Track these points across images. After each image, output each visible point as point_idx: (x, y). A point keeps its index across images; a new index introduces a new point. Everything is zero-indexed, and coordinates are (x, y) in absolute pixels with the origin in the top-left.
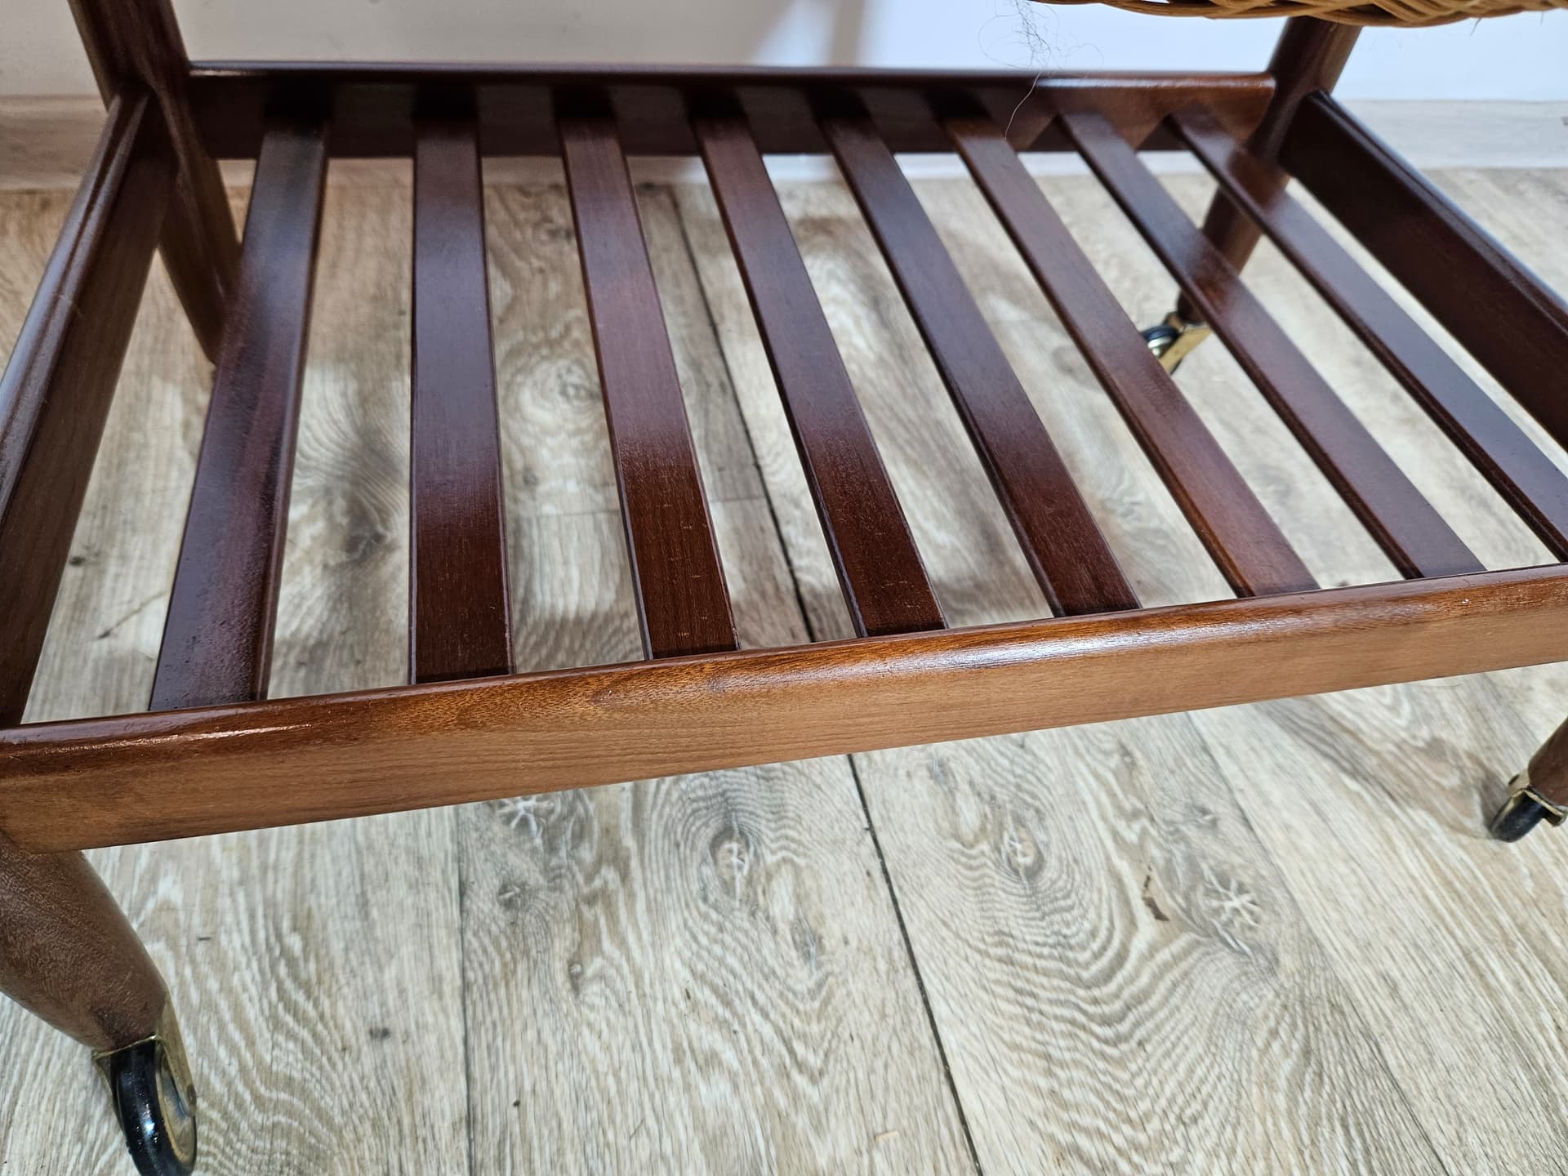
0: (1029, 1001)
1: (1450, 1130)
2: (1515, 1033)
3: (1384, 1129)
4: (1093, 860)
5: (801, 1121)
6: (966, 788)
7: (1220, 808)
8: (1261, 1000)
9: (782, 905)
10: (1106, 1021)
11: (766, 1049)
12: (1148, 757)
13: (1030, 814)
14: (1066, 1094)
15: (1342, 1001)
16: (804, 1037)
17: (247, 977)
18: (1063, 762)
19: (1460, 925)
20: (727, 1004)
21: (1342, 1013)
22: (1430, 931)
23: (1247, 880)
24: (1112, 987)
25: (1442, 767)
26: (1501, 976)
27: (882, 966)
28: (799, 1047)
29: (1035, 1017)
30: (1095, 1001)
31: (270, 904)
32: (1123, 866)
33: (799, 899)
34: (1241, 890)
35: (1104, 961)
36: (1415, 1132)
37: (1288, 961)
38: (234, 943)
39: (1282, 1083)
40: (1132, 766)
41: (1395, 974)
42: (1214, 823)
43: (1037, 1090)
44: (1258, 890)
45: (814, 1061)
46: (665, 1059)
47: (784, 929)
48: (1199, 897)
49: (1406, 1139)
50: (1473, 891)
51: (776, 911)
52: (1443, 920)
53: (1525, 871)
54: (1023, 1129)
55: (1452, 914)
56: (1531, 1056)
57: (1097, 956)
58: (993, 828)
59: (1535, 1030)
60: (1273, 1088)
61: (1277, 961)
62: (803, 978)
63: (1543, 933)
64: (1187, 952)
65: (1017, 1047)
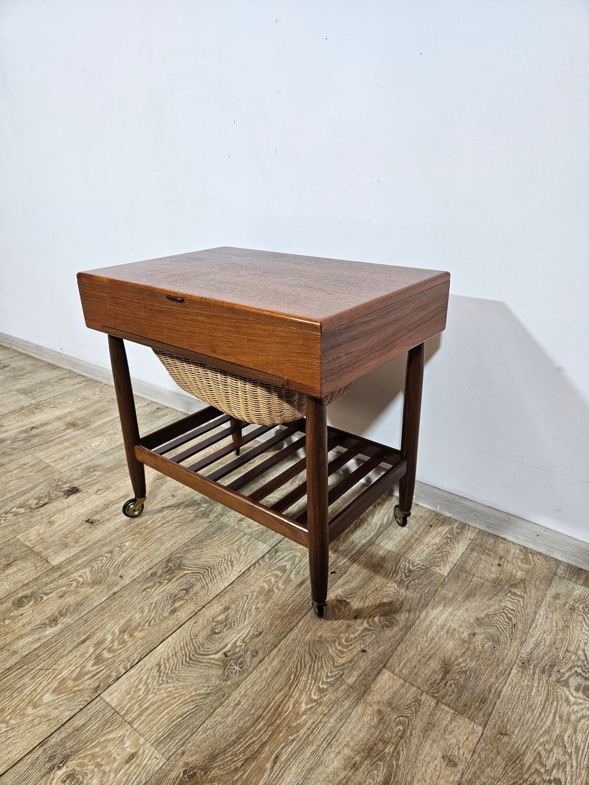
0: (185, 646)
1: (209, 726)
2: (245, 733)
3: (200, 714)
4: (226, 641)
5: (140, 628)
6: (226, 614)
7: (260, 656)
8: (215, 682)
9: (177, 605)
10: (190, 659)
11: (150, 617)
12: (263, 637)
13: (229, 626)
14: (170, 660)
15: (227, 695)
16: (155, 620)
17: (120, 559)
18: (247, 625)
19: (268, 712)
20: (154, 608)
21: (223, 697)
22: (260, 707)
23: (245, 668)
24: (199, 657)
25: (317, 694)
26: (260, 725)
27: (177, 623)
28: (153, 621)
29: (183, 648)
30: (193, 655)
31: (133, 553)
32: (229, 646)
33: (181, 605)
34: (241, 668)
35: (204, 653)
36: (203, 720)
37: (229, 682)
38: (124, 554)
39: (198, 692)
40: (257, 636)
41: (242, 704)
42: (255, 656)
43: (168, 655)
44: (243, 671)
45: (152, 624)
46: (139, 607)
47: (173, 607)
48: (232, 662)
49: (201, 719)
50: (281, 712)
51: (176, 604)
52: (266, 708)
53: (299, 722)
54: (159, 657)
55: (270, 710)
56: (241, 738)
57: (204, 651)
58: (220, 622)
59: (249, 737)
60: (195, 691)
61: (227, 681)
62: (166, 614)
63: (281, 732)
64: (217, 665)
65: (174, 648)
